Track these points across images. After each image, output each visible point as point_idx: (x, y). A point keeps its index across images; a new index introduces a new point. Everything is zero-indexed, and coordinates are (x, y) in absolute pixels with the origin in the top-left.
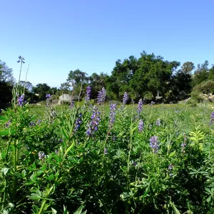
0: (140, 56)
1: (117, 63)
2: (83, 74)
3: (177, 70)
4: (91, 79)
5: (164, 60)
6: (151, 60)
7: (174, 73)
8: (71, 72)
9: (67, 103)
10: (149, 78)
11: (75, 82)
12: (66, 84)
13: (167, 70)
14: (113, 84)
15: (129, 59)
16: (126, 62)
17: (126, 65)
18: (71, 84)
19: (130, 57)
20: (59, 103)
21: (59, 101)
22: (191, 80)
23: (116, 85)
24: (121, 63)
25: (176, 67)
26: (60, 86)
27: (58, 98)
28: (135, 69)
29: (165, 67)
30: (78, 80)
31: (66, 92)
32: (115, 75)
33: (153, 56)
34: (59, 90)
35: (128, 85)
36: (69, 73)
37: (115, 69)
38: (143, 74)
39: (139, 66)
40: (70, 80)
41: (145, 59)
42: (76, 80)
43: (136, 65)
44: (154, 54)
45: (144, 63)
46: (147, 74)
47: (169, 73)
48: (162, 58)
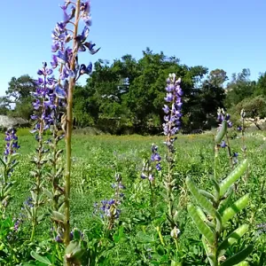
0: (142, 57)
1: (97, 65)
2: (34, 83)
3: (203, 80)
5: (181, 63)
6: (158, 63)
7: (198, 85)
8: (13, 79)
9: (5, 129)
10: (157, 91)
11: (18, 95)
12: (4, 98)
13: (187, 80)
14: (89, 100)
15: (122, 61)
16: (117, 64)
17: (117, 69)
18: (13, 99)
19: (124, 58)
22: (224, 97)
23: (94, 102)
25: (201, 76)
28: (132, 77)
30: (24, 93)
32: (91, 85)
33: (162, 56)
35: (120, 103)
36: (10, 80)
37: (93, 75)
38: (147, 85)
39: (139, 72)
40: (11, 92)
41: (149, 61)
42: (20, 92)
43: (134, 69)
44: (164, 54)
45: (148, 68)
46: (153, 86)
47: (189, 85)
48: (178, 60)
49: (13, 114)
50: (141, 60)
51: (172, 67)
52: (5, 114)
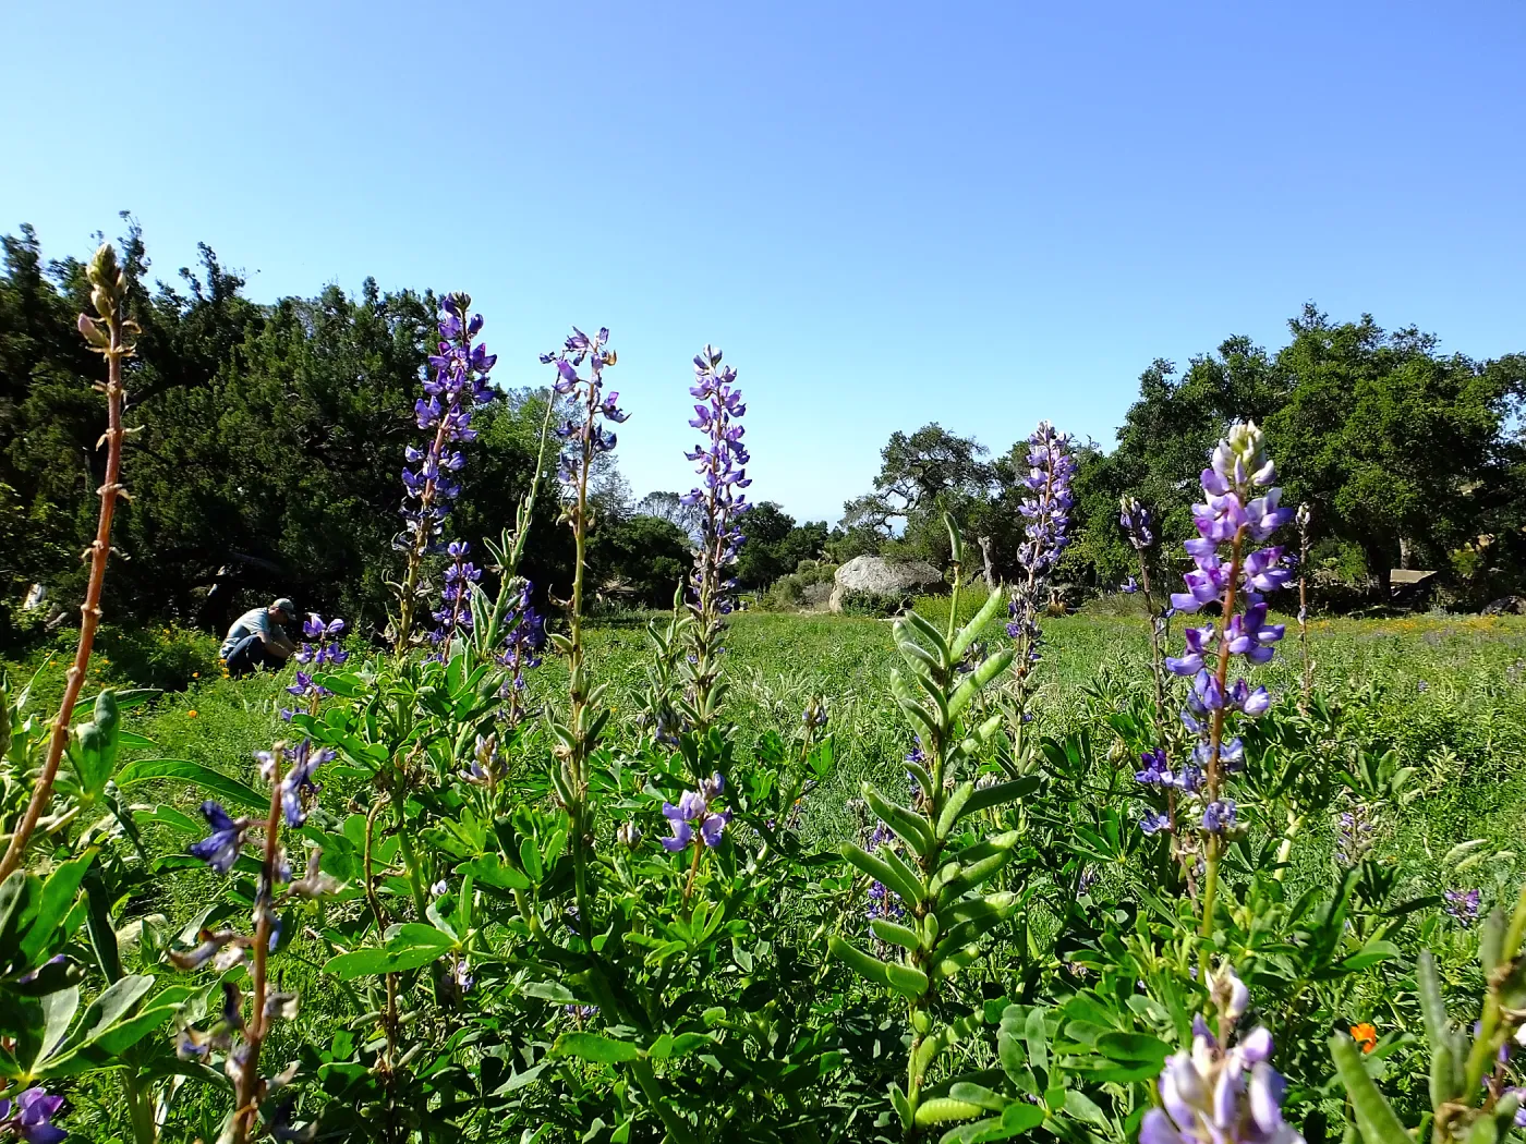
0: (1288, 339)
1: (1150, 381)
2: (960, 449)
4: (1005, 474)
5: (1443, 351)
6: (1353, 357)
7: (1511, 429)
8: (897, 438)
9: (876, 600)
10: (1348, 461)
11: (915, 491)
12: (871, 504)
13: (1465, 412)
15: (1219, 359)
16: (1204, 372)
17: (1201, 389)
18: (897, 502)
19: (1226, 349)
20: (834, 604)
21: (836, 595)
24: (1175, 378)
26: (842, 514)
27: (830, 579)
29: (1451, 394)
30: (931, 481)
31: (868, 543)
33: (1367, 331)
34: (838, 536)
36: (885, 443)
37: (1138, 416)
38: (1309, 439)
39: (1278, 394)
40: (892, 480)
41: (1317, 352)
42: (921, 481)
43: (1262, 387)
44: (1378, 323)
45: (1311, 378)
46: (1333, 440)
47: (1477, 431)
48: (1428, 341)
49: (900, 553)
50: (1287, 353)
51: (1406, 371)
52: (876, 553)
